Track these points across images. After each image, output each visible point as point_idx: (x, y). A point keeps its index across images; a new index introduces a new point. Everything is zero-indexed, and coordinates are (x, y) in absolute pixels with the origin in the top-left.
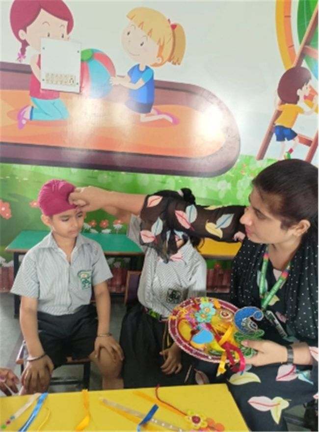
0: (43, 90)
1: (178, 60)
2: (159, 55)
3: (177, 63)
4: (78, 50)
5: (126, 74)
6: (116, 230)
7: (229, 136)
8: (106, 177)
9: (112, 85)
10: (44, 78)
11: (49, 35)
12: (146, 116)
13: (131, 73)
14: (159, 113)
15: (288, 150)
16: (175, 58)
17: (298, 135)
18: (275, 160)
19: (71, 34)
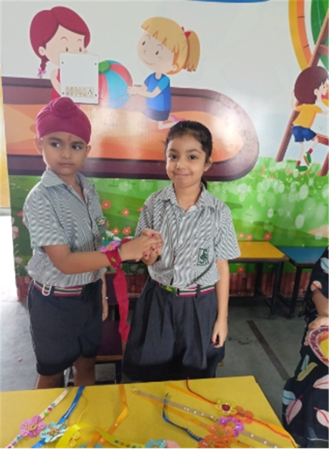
1: (193, 67)
2: (175, 63)
3: (192, 70)
4: (96, 62)
5: (142, 83)
7: (247, 139)
8: (126, 185)
9: (130, 95)
10: (64, 91)
11: (67, 50)
12: (164, 123)
13: (147, 82)
14: (177, 119)
15: (308, 150)
16: (190, 65)
17: (318, 135)
18: (295, 161)
19: (88, 47)
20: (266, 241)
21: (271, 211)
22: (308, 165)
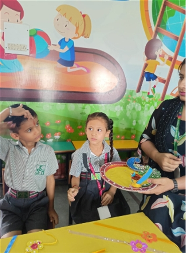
0: (6, 54)
2: (77, 32)
3: (87, 37)
4: (27, 29)
5: (57, 43)
6: (56, 139)
7: (120, 79)
8: (48, 106)
9: (49, 50)
10: (7, 46)
11: (9, 21)
12: (71, 68)
13: (60, 43)
14: (79, 66)
15: (153, 86)
16: (86, 34)
17: (158, 77)
18: (146, 92)
19: (23, 20)
20: (132, 139)
21: (134, 121)
22: (154, 94)
